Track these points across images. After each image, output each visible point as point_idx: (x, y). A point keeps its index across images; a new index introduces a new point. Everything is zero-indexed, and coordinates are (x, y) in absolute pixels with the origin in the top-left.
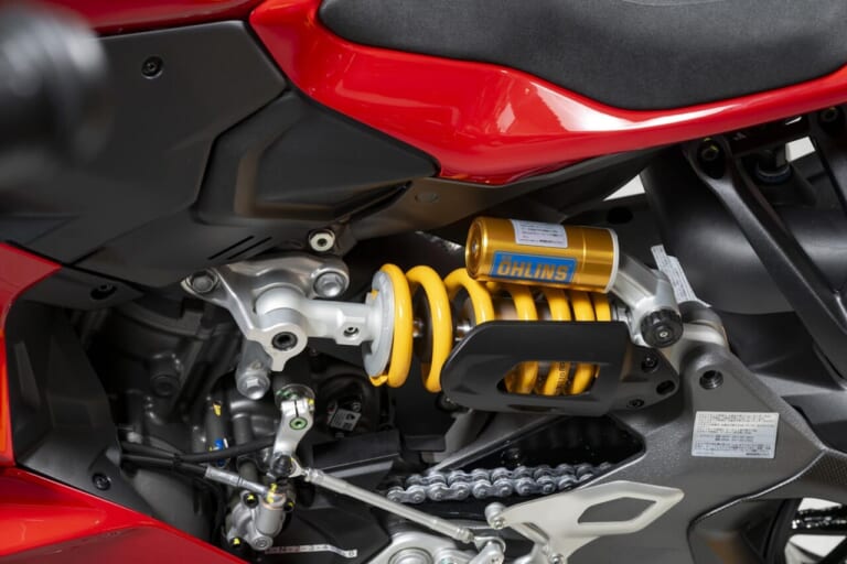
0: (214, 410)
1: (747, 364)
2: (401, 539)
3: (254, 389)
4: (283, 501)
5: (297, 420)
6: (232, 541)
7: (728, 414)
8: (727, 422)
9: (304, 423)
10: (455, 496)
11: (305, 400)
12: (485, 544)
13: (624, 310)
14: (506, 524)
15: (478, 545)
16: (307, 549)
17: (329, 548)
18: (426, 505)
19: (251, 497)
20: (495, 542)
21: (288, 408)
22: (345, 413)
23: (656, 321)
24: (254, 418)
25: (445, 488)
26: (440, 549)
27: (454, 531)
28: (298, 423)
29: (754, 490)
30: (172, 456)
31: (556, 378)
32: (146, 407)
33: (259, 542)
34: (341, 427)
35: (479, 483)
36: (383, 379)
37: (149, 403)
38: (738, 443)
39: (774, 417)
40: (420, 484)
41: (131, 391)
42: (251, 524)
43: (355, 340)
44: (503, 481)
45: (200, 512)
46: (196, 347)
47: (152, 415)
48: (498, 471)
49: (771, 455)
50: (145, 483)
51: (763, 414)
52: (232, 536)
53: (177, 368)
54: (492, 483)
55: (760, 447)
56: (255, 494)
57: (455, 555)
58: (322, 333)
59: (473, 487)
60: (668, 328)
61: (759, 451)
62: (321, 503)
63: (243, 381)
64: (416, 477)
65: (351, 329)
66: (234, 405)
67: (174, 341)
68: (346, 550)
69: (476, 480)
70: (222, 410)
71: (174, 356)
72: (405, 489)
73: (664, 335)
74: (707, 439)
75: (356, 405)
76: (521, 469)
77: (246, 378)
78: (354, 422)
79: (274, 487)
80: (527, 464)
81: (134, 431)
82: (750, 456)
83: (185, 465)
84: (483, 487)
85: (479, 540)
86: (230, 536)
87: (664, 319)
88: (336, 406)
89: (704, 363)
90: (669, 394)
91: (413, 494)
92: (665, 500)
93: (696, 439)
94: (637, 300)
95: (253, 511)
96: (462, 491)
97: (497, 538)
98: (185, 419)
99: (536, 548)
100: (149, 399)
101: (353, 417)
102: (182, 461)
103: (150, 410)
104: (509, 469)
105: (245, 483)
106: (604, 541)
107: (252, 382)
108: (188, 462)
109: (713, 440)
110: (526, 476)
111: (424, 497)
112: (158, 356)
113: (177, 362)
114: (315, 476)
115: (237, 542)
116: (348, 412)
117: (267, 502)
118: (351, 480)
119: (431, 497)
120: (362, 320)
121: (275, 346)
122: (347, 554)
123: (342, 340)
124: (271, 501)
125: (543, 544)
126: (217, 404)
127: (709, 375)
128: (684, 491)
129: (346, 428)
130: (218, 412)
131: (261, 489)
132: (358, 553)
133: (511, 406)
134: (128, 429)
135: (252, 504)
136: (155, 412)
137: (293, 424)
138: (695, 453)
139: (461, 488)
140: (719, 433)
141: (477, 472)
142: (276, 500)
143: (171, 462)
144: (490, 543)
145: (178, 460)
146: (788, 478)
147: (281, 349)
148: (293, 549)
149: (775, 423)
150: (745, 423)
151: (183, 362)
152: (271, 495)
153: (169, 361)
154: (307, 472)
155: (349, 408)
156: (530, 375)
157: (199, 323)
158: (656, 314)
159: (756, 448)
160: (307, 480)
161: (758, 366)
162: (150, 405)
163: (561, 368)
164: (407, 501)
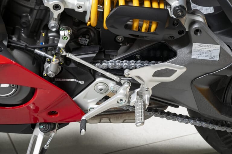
0: (43, 35)
1: (213, 31)
2: (99, 80)
3: (53, 27)
4: (58, 62)
5: (64, 37)
6: (44, 75)
7: (203, 44)
8: (203, 47)
9: (66, 38)
10: (117, 68)
11: (67, 31)
12: (125, 83)
13: (169, 7)
14: (130, 76)
15: (122, 83)
16: (69, 80)
17: (75, 80)
18: (107, 70)
19: (49, 60)
20: (128, 82)
21: (62, 33)
22: (84, 39)
23: (177, 8)
24: (56, 39)
25: (114, 65)
26: (111, 84)
27: (114, 78)
28: (65, 38)
29: (212, 71)
30: (25, 45)
31: (145, 26)
32: (21, 32)
33: (51, 74)
34: (83, 44)
35: (125, 64)
36: (89, 23)
37: (22, 31)
38: (207, 55)
39: (219, 46)
40: (106, 63)
41: (17, 27)
42: (49, 69)
43: (81, 10)
44: (132, 64)
45: (35, 65)
46: (35, 12)
47: (23, 35)
48: (132, 61)
49: (218, 60)
50: (16, 53)
51: (215, 45)
52: (45, 74)
53: (30, 19)
54: (129, 64)
55: (214, 56)
56: (50, 59)
57: (115, 85)
58: (70, 7)
59: (123, 65)
60: (182, 11)
61: (213, 58)
62: (72, 65)
63: (50, 25)
64: (105, 61)
65: (80, 6)
66: (50, 35)
67: (28, 10)
68: (80, 81)
69: (124, 63)
70: (45, 35)
71: (28, 15)
72: (101, 64)
73: (180, 14)
74: (196, 53)
75: (87, 37)
76: (139, 61)
77: (51, 24)
78: (87, 42)
79: (55, 56)
80: (142, 60)
81: (15, 37)
82: (210, 59)
83: (28, 48)
84: (126, 65)
85: (122, 82)
86: (44, 73)
87: (180, 8)
88: (81, 36)
89: (196, 26)
90: (182, 35)
91: (104, 66)
92: (180, 71)
93: (193, 52)
94: (172, 3)
95: (50, 64)
96: (119, 66)
97: (129, 81)
98: (35, 38)
99: (141, 86)
100: (22, 29)
101: (86, 41)
102: (28, 47)
103: (22, 33)
104: (135, 61)
105: (47, 55)
106: (162, 84)
107: (53, 25)
108: (29, 47)
109: (198, 53)
110: (140, 63)
111: (107, 67)
112: (24, 14)
113: (30, 17)
114: (70, 55)
115: (45, 75)
116: (85, 39)
117: (53, 62)
118: (82, 59)
119: (109, 67)
120: (83, 3)
121: (54, 9)
122: (80, 82)
123: (77, 10)
124: (54, 61)
125: (143, 85)
126: (44, 33)
127: (197, 31)
128: (187, 68)
129: (84, 44)
130: (44, 35)
131: (51, 57)
132: (84, 82)
133: (130, 34)
134: (13, 36)
135: (49, 62)
136: (24, 34)
137: (63, 38)
138: (193, 57)
139: (119, 65)
140: (201, 51)
141: (125, 61)
142: (56, 61)
143: (24, 47)
144: (126, 83)
145: (26, 46)
146: (224, 68)
147: (56, 10)
148: (64, 80)
149: (219, 49)
150: (209, 48)
151: (31, 17)
152: (54, 59)
153: (27, 16)
154: (67, 54)
155: (85, 37)
156: (136, 25)
157: (35, 4)
158: (178, 7)
159: (213, 57)
160: (67, 56)
161: (217, 32)
162: (23, 32)
163: (146, 23)
164: (102, 68)
